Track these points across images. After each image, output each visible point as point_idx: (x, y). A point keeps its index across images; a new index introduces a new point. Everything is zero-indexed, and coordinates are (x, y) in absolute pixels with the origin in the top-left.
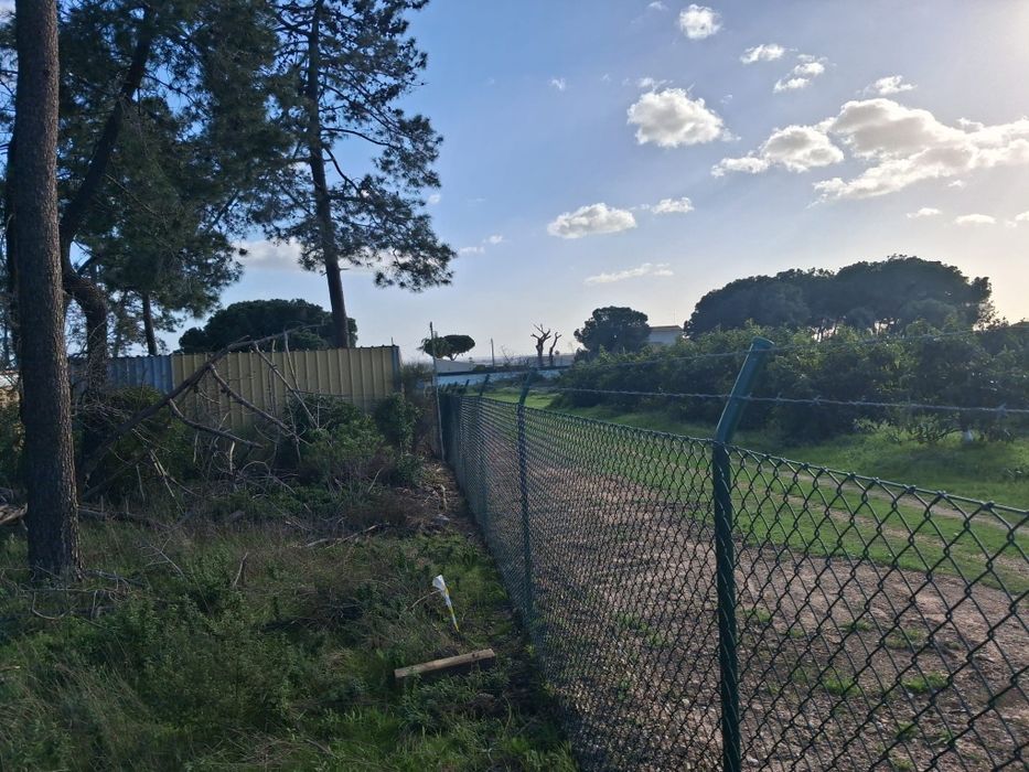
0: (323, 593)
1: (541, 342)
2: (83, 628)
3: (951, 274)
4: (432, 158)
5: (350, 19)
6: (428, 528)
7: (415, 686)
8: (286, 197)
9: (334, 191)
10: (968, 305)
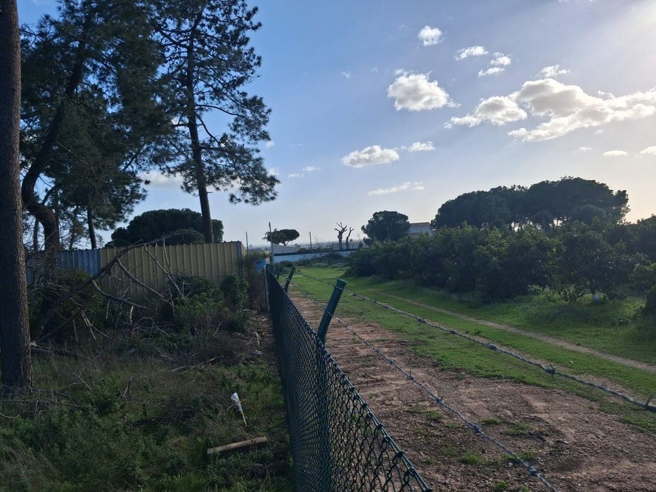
0: (173, 402)
1: (341, 233)
2: (26, 425)
3: (603, 188)
4: (265, 123)
5: (213, 37)
6: (247, 359)
7: (217, 459)
8: (173, 148)
9: (204, 143)
10: (614, 208)
